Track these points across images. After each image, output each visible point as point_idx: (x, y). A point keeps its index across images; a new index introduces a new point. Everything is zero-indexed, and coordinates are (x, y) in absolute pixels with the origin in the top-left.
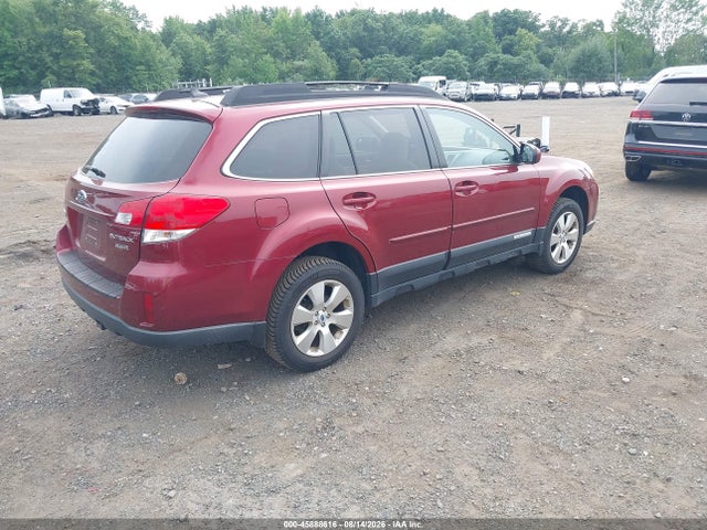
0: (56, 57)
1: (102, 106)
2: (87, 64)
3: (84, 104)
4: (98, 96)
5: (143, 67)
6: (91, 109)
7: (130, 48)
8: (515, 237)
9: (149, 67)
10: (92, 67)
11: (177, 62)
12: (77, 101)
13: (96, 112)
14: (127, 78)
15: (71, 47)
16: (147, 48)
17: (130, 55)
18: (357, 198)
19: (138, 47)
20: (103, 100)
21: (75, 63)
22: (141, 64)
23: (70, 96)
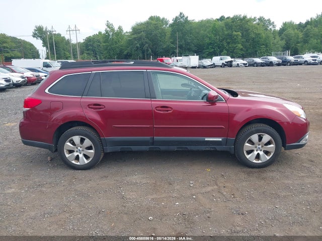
0: (228, 43)
1: (234, 63)
2: (240, 46)
3: (226, 62)
4: (233, 59)
5: (264, 46)
6: (229, 64)
7: (260, 38)
8: (206, 139)
9: (267, 46)
10: (241, 47)
11: (283, 43)
12: (224, 61)
13: (231, 66)
14: (256, 51)
15: (235, 39)
16: (268, 37)
17: (259, 41)
18: (96, 106)
19: (264, 37)
20: (235, 61)
21: (235, 46)
22: (263, 44)
23: (222, 59)
